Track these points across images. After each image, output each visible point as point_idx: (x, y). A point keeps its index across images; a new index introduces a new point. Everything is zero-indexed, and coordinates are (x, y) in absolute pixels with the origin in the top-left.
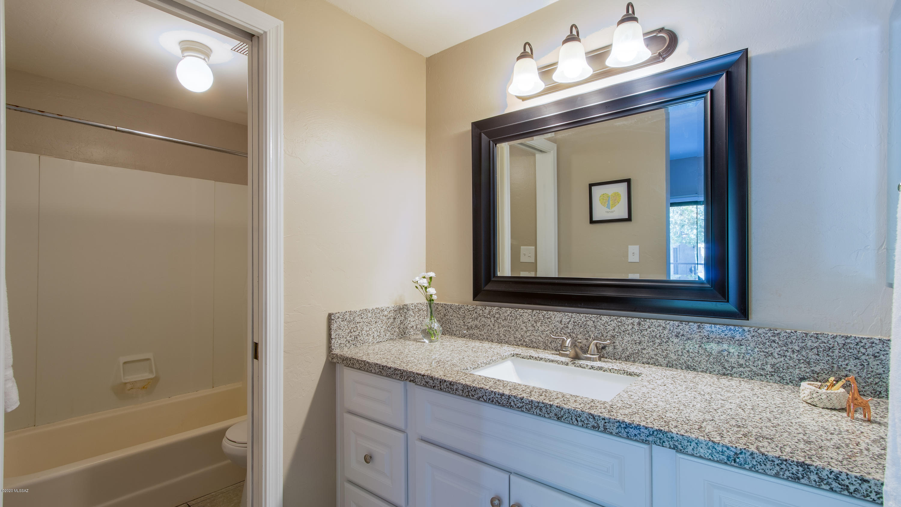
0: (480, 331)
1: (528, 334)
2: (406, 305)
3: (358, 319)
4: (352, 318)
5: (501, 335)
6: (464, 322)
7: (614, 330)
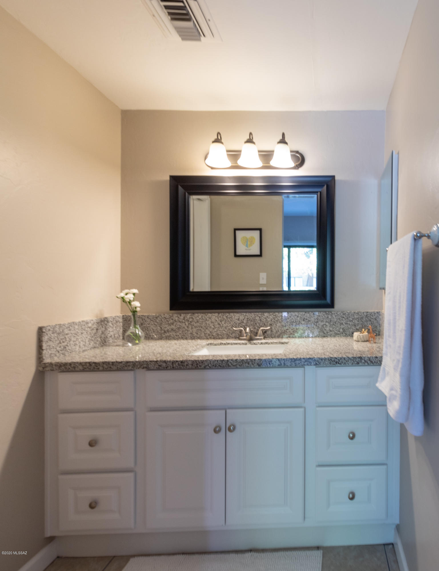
0: (175, 333)
1: (215, 330)
2: (106, 318)
3: (66, 331)
4: (61, 330)
5: (194, 333)
6: (161, 328)
7: (271, 321)
